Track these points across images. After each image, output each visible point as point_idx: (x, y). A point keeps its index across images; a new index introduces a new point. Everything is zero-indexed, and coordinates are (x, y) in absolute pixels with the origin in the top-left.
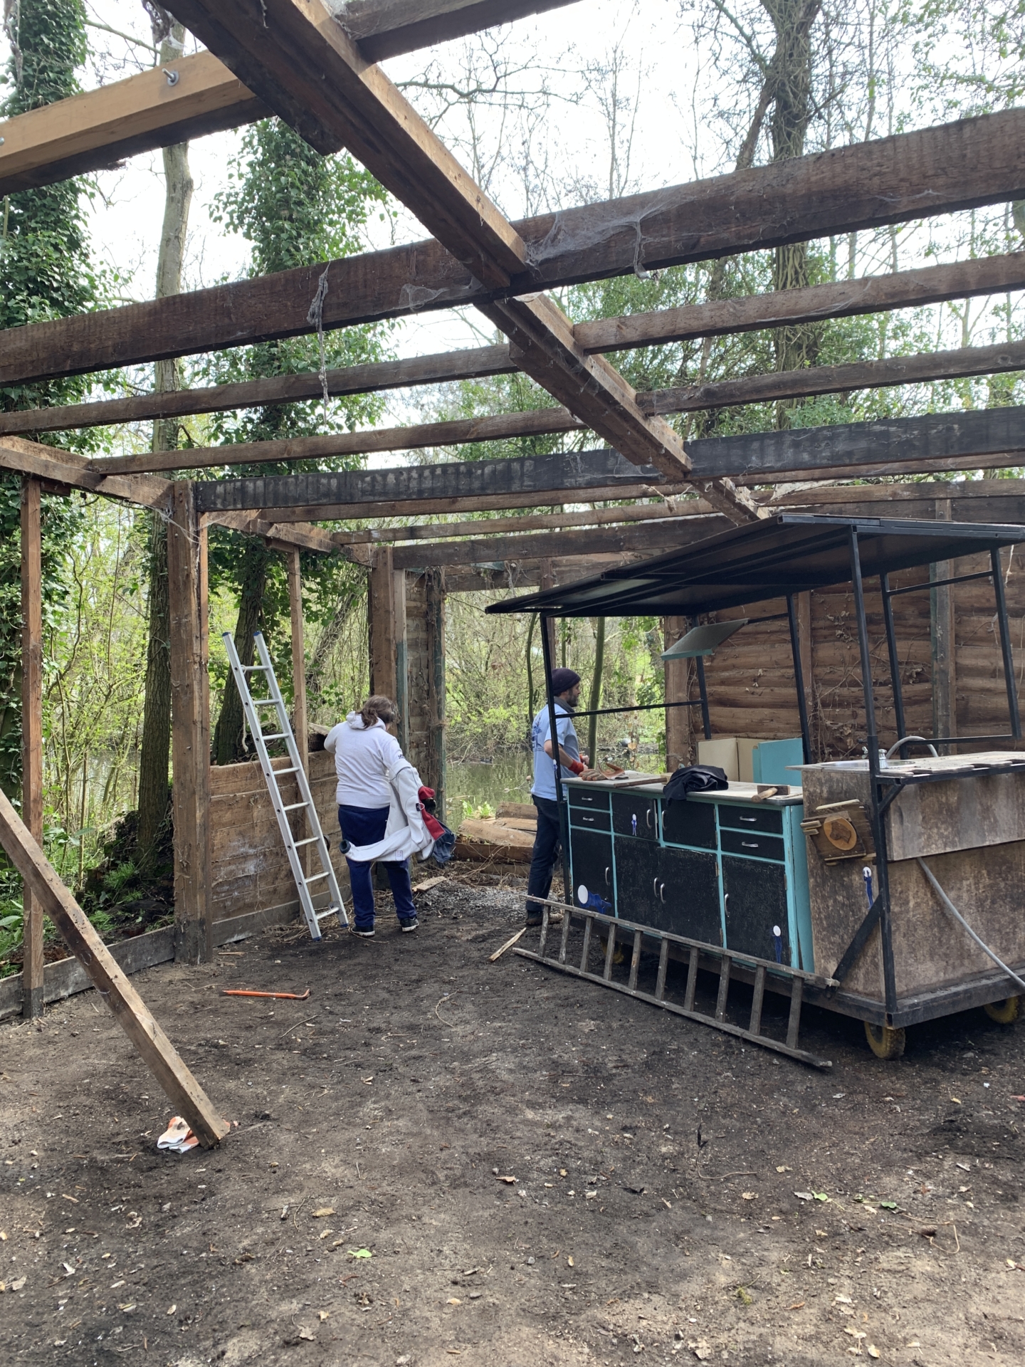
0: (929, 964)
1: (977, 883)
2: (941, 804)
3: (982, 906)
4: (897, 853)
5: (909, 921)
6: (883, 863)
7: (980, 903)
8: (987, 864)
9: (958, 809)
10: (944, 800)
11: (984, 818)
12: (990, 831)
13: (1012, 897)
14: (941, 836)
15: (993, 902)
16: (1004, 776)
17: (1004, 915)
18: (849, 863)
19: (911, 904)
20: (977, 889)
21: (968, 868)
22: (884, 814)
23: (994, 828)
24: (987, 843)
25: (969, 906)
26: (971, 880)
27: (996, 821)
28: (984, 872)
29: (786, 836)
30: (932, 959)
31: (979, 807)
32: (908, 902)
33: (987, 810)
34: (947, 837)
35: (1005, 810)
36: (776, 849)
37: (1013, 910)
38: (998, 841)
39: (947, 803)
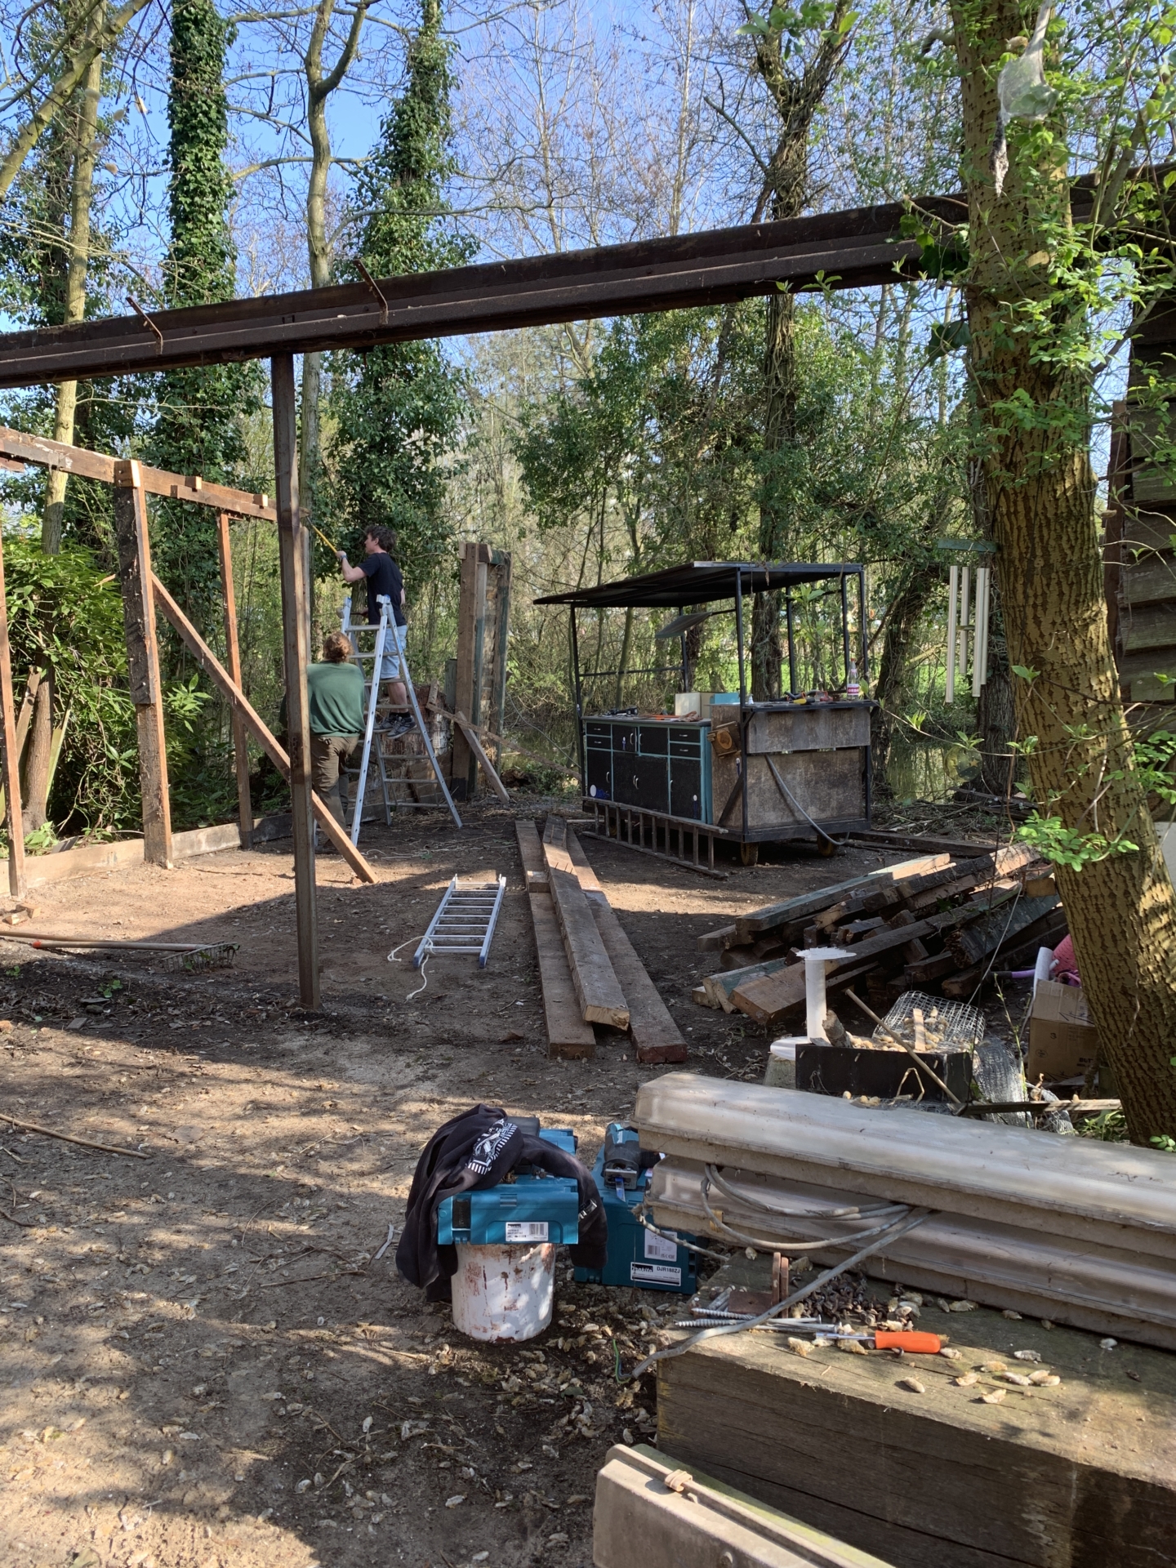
0: (772, 813)
1: (806, 771)
2: (781, 724)
4: (751, 750)
6: (746, 755)
7: (808, 783)
8: (813, 761)
9: (792, 728)
10: (783, 722)
11: (809, 734)
12: (813, 741)
13: (829, 781)
14: (780, 742)
16: (824, 711)
18: (729, 757)
20: (806, 774)
21: (800, 761)
22: (746, 727)
23: (815, 740)
24: (812, 748)
26: (802, 771)
27: (817, 736)
28: (811, 764)
29: (702, 744)
30: (774, 811)
33: (811, 730)
34: (784, 743)
35: (823, 730)
36: (695, 751)
37: (830, 788)
38: (818, 747)
39: (785, 725)
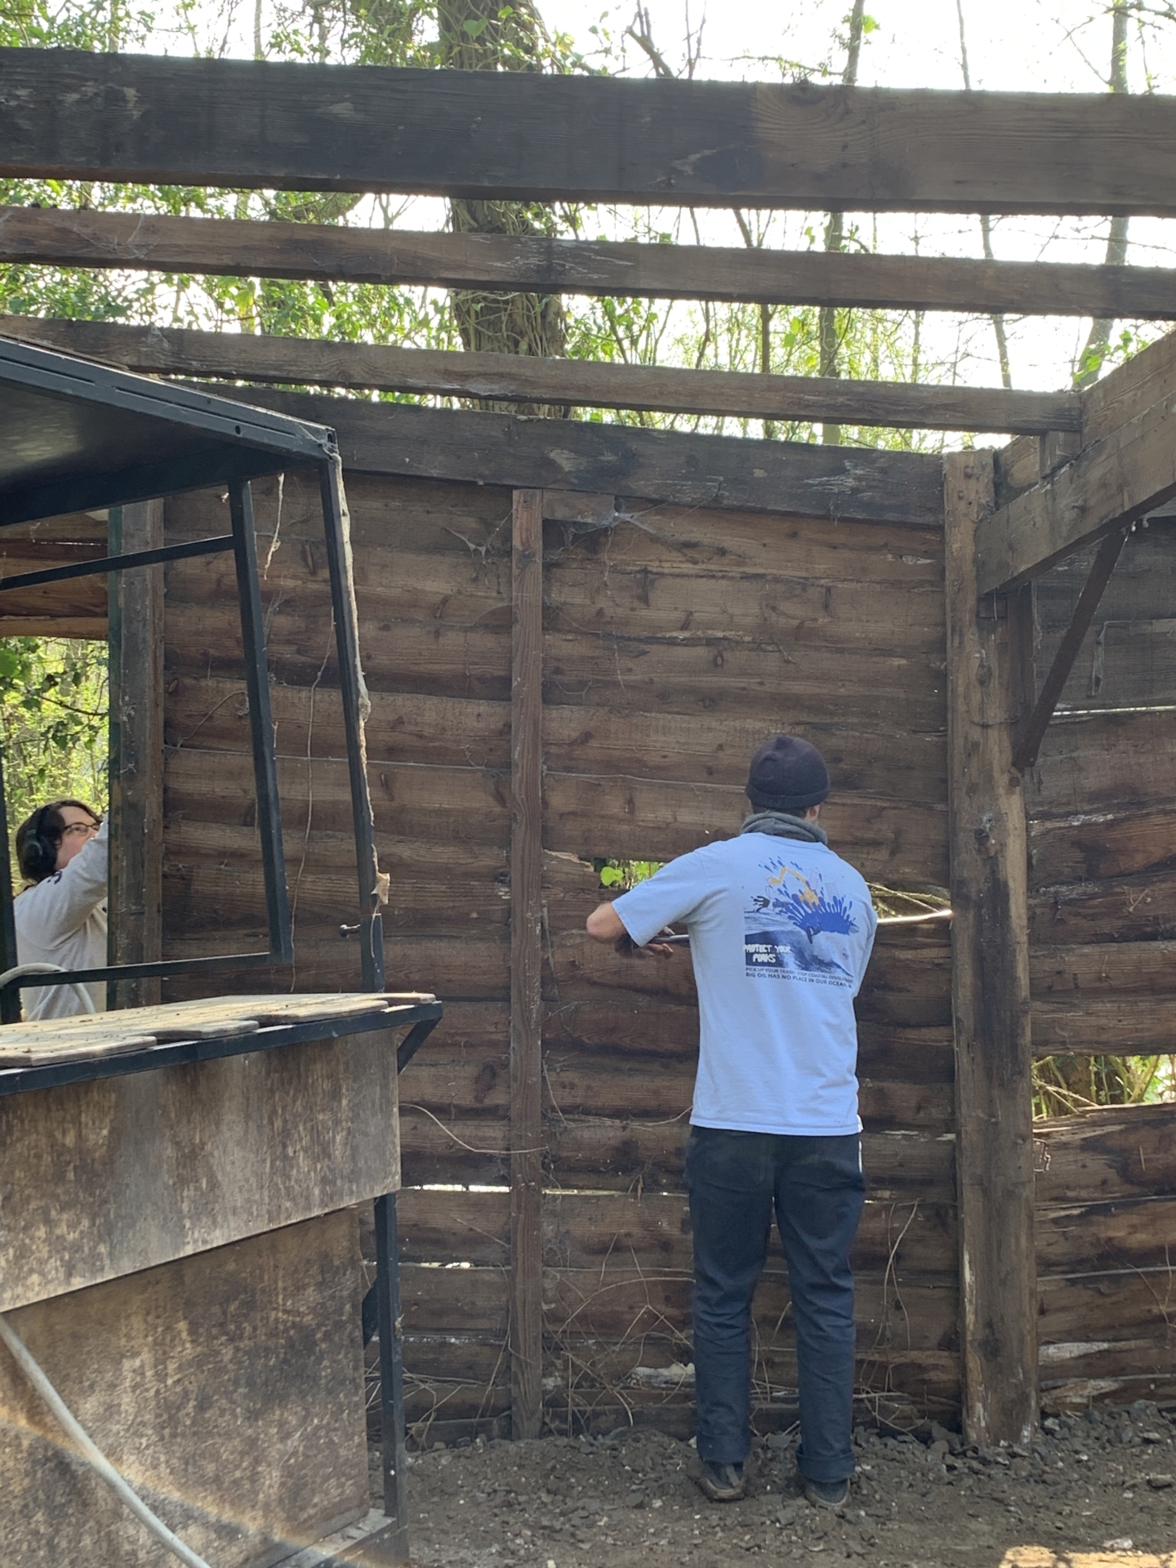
1: (161, 1361)
2: (58, 1150)
3: (173, 1421)
7: (168, 1416)
8: (189, 1304)
9: (109, 1161)
10: (70, 1140)
11: (182, 1182)
12: (196, 1217)
13: (250, 1383)
14: (57, 1244)
15: (201, 1408)
16: (239, 1061)
17: (228, 1436)
20: (161, 1377)
21: (137, 1323)
23: (206, 1209)
24: (189, 1250)
25: (135, 1429)
26: (146, 1356)
27: (214, 1185)
28: (182, 1326)
31: (169, 1151)
33: (191, 1158)
34: (76, 1248)
35: (237, 1154)
37: (253, 1416)
38: (218, 1239)
39: (81, 1150)
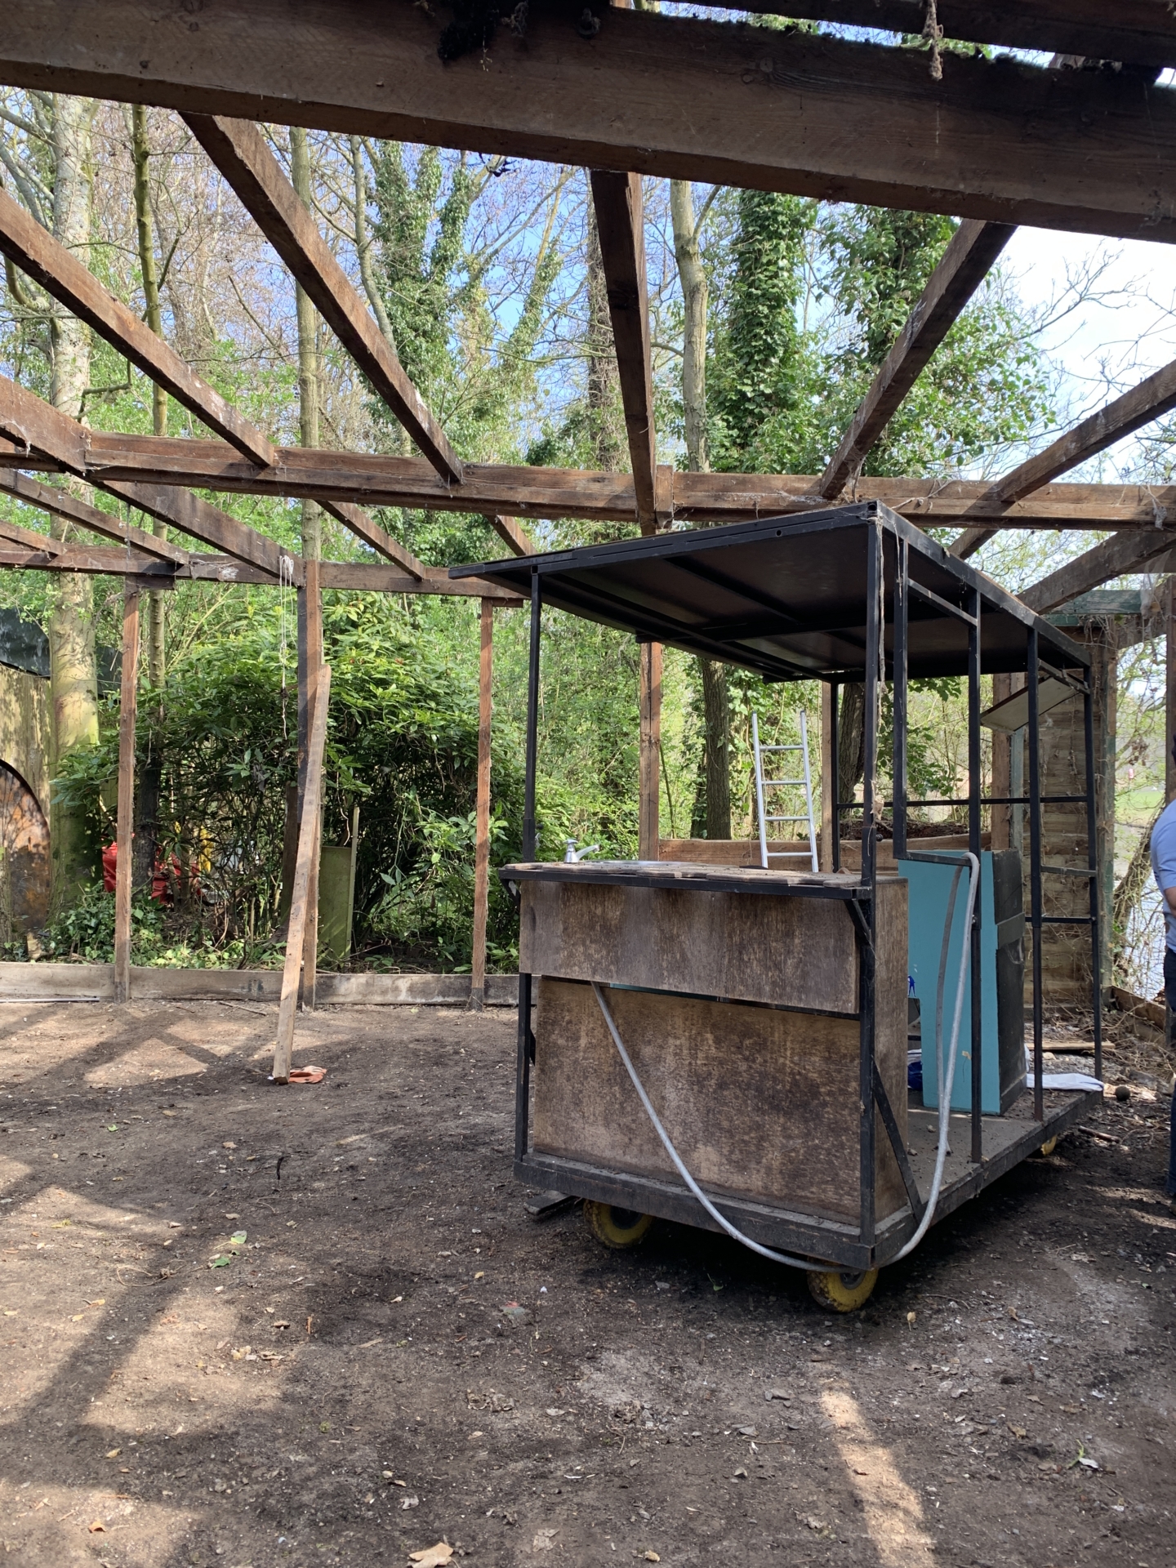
0: (602, 1130)
1: (693, 1049)
3: (700, 1084)
5: (576, 1061)
7: (697, 1080)
9: (620, 927)
10: (599, 911)
13: (759, 1091)
15: (722, 1086)
17: (741, 1113)
19: (583, 1042)
20: (693, 1057)
21: (679, 1022)
26: (683, 1041)
30: (607, 1125)
31: (656, 933)
32: (578, 1039)
33: (669, 940)
37: (761, 1111)
39: (604, 917)
